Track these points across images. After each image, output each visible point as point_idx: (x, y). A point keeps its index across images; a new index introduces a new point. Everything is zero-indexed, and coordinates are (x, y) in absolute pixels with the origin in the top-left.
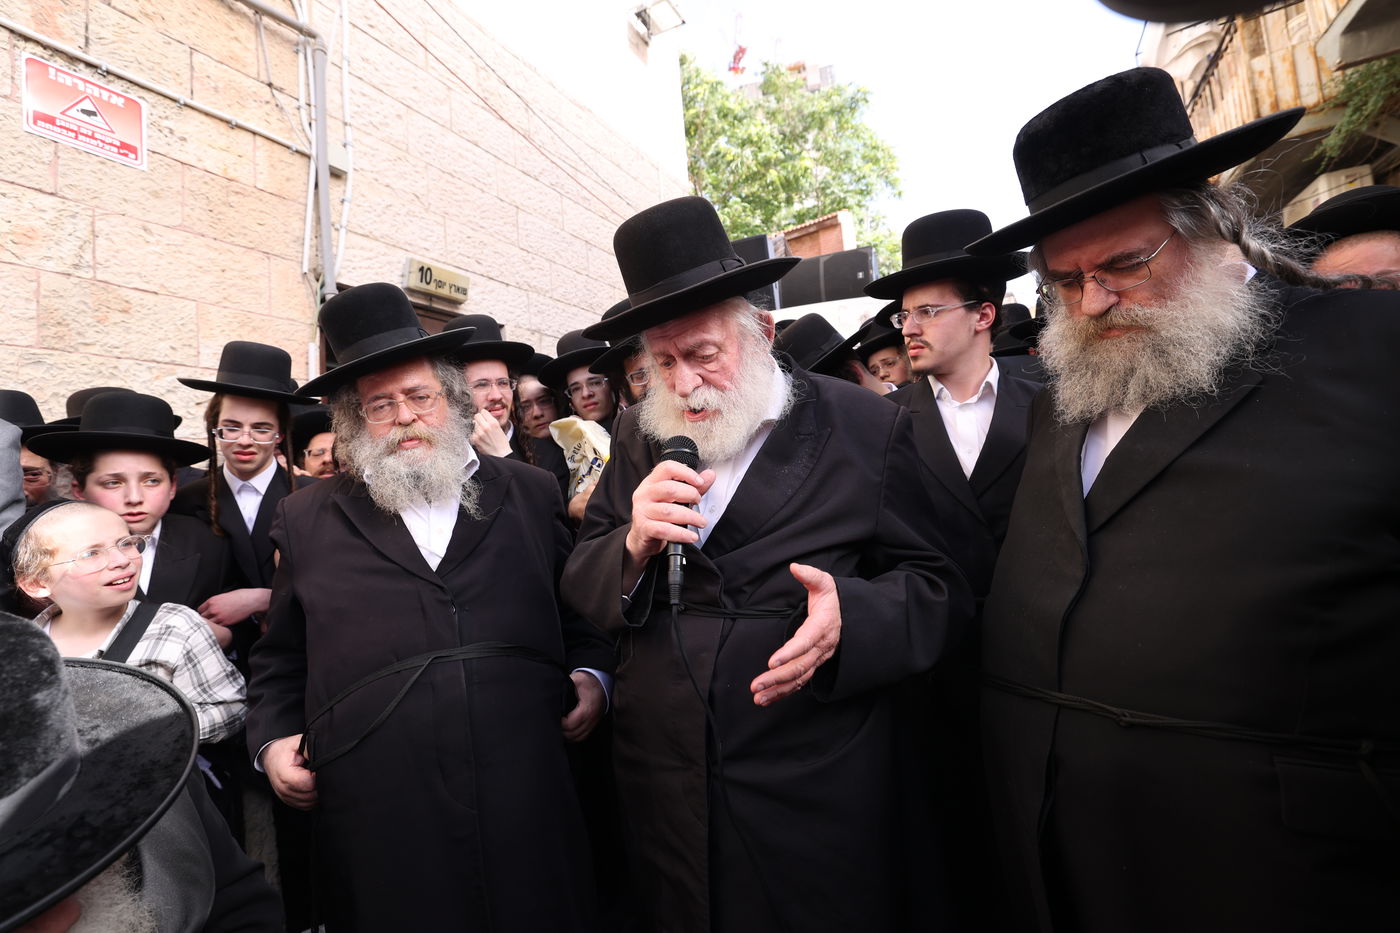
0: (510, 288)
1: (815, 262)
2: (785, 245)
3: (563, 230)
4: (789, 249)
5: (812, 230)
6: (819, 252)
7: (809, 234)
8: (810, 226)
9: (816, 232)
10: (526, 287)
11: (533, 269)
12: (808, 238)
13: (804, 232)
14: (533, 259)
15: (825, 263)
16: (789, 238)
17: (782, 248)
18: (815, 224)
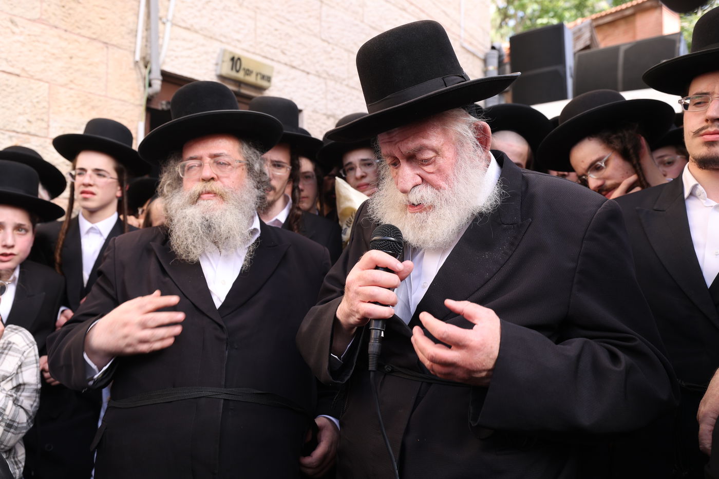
0: (310, 77)
1: (615, 50)
2: (592, 32)
3: (362, 22)
4: (599, 37)
5: (628, 12)
6: (634, 36)
7: (625, 18)
8: (627, 8)
9: (633, 15)
10: (324, 75)
11: (331, 58)
12: (622, 22)
13: (619, 16)
14: (333, 49)
15: (627, 52)
16: (601, 22)
17: (587, 35)
18: (632, 6)
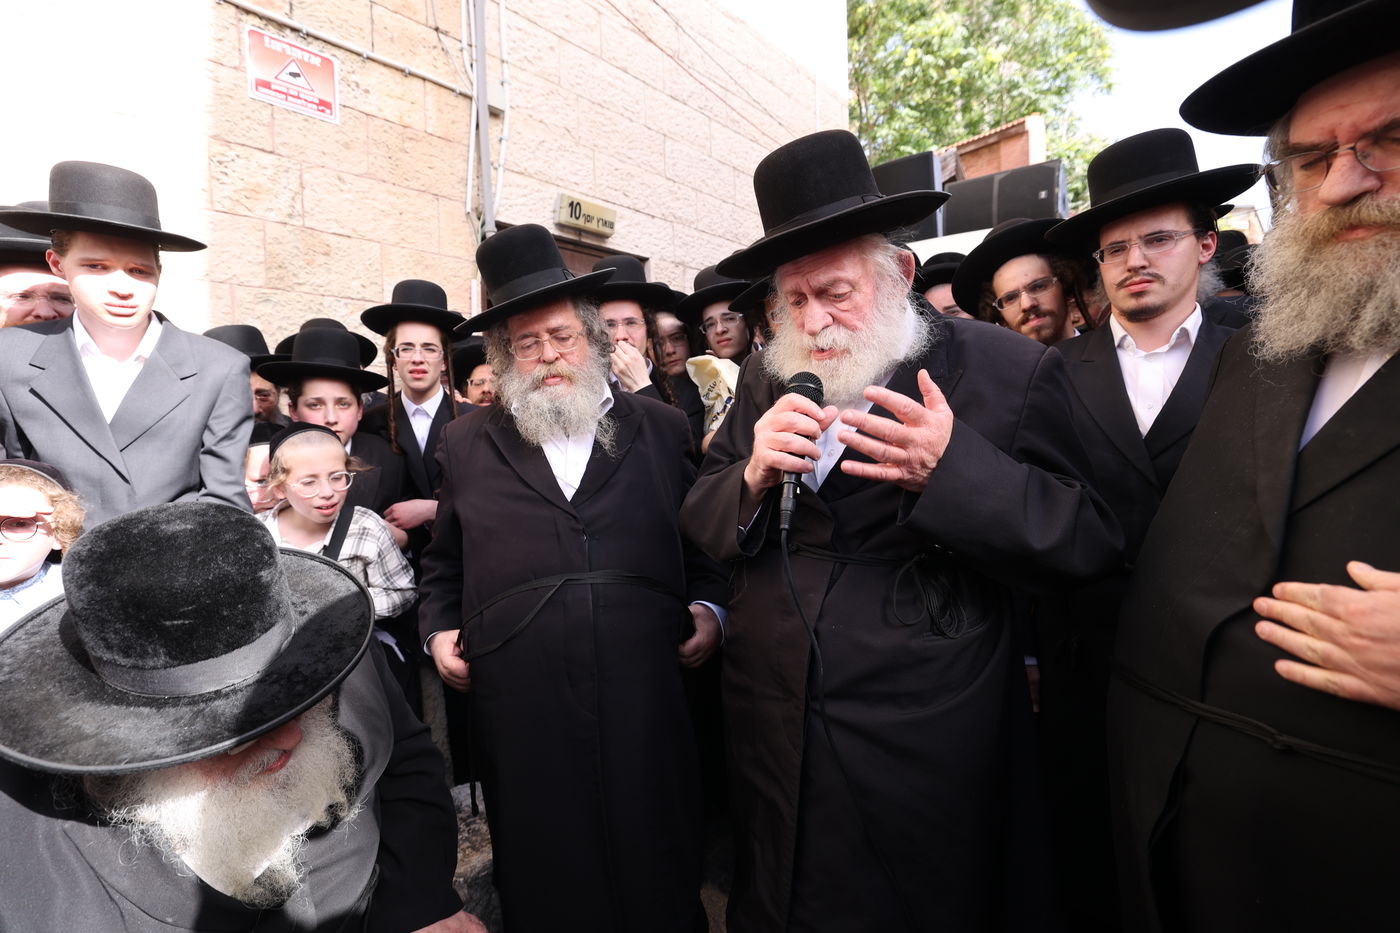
0: (656, 219)
1: (988, 181)
2: (957, 161)
3: (710, 156)
4: (963, 167)
5: (991, 140)
6: (999, 167)
7: (989, 146)
8: (991, 136)
9: (997, 143)
10: (671, 218)
11: (678, 199)
12: (985, 151)
13: (982, 144)
14: (679, 188)
15: (1002, 182)
16: (963, 151)
17: (952, 165)
18: (996, 133)
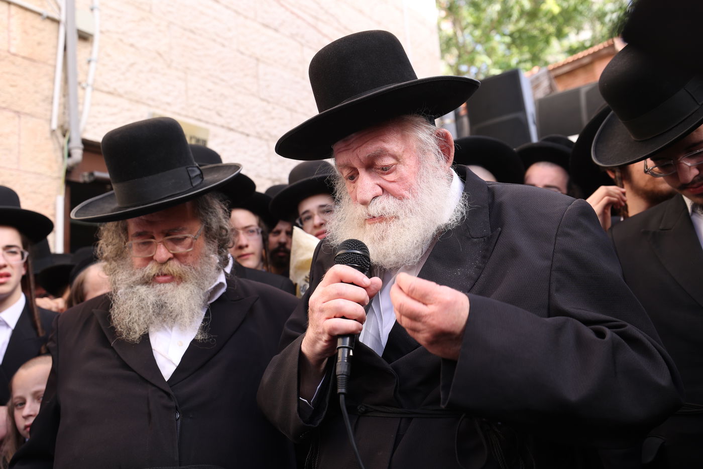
0: (251, 139)
1: (577, 92)
2: (550, 82)
4: (558, 86)
5: (585, 61)
7: (583, 67)
8: (584, 57)
10: (266, 137)
12: (581, 70)
13: (576, 65)
14: (274, 109)
15: (588, 93)
17: (545, 84)
18: (589, 55)
